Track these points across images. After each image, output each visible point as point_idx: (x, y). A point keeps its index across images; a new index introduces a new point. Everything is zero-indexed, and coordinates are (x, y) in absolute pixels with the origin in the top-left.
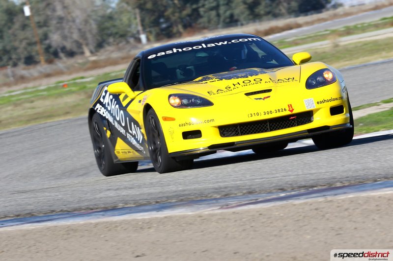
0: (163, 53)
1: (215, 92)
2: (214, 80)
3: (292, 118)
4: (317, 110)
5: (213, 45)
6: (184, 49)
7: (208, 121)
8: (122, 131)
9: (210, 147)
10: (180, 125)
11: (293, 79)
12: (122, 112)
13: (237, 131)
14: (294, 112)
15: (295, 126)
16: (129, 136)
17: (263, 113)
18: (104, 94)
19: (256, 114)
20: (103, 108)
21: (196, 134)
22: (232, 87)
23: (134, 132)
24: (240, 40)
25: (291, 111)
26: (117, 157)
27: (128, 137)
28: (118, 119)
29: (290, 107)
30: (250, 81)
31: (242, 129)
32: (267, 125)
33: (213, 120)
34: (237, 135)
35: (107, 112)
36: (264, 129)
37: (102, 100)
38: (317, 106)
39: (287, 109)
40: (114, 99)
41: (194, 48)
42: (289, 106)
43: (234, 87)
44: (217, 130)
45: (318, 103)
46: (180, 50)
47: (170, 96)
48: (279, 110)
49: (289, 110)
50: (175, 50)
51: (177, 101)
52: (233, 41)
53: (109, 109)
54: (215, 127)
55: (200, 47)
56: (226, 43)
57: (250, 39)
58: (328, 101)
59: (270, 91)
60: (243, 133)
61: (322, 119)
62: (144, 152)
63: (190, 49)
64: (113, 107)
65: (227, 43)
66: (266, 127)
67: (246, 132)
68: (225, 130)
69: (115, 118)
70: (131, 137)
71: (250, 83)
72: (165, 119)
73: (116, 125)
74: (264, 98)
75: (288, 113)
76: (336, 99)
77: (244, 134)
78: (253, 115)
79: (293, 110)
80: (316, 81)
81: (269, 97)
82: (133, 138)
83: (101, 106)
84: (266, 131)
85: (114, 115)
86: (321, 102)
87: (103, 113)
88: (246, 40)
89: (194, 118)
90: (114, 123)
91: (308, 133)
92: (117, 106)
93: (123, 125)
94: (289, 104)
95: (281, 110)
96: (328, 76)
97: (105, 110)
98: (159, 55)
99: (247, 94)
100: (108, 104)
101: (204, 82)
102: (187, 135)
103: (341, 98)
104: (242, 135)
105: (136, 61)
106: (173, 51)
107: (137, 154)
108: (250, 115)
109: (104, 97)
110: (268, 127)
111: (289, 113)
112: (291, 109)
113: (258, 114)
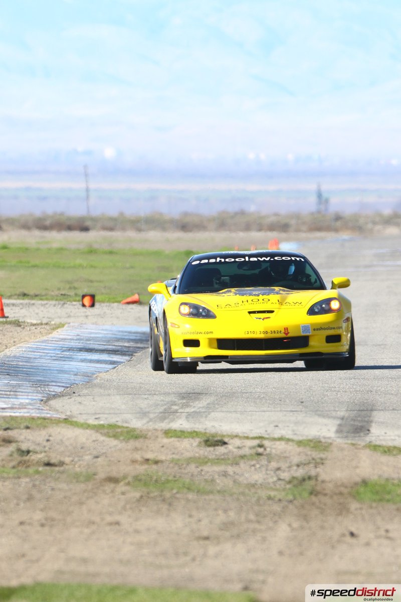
0: (207, 261)
1: (224, 306)
2: (231, 294)
3: (286, 340)
4: (313, 336)
5: (256, 259)
6: (227, 260)
7: (208, 333)
9: (205, 358)
10: (182, 333)
13: (233, 346)
14: (289, 335)
15: (290, 348)
17: (259, 333)
19: (252, 332)
21: (195, 343)
22: (240, 304)
29: (286, 330)
30: (259, 300)
31: (238, 344)
32: (262, 344)
34: (233, 349)
36: (259, 347)
38: (313, 333)
39: (283, 331)
41: (237, 259)
43: (242, 303)
45: (314, 330)
46: (223, 260)
47: (181, 304)
50: (218, 260)
51: (186, 310)
54: (214, 339)
55: (244, 260)
57: (293, 258)
58: (325, 329)
59: (272, 312)
60: (239, 348)
61: (318, 346)
63: (233, 260)
67: (242, 347)
71: (258, 302)
72: (173, 325)
74: (264, 319)
75: (282, 335)
76: (334, 328)
78: (250, 333)
79: (288, 333)
80: (321, 309)
81: (269, 318)
84: (261, 349)
86: (317, 329)
91: (299, 357)
94: (286, 327)
95: (276, 332)
96: (335, 305)
98: (202, 262)
99: (250, 312)
101: (224, 295)
102: (188, 343)
103: (339, 328)
104: (237, 349)
106: (216, 260)
108: (247, 333)
110: (263, 346)
111: (284, 336)
112: (286, 332)
113: (254, 332)
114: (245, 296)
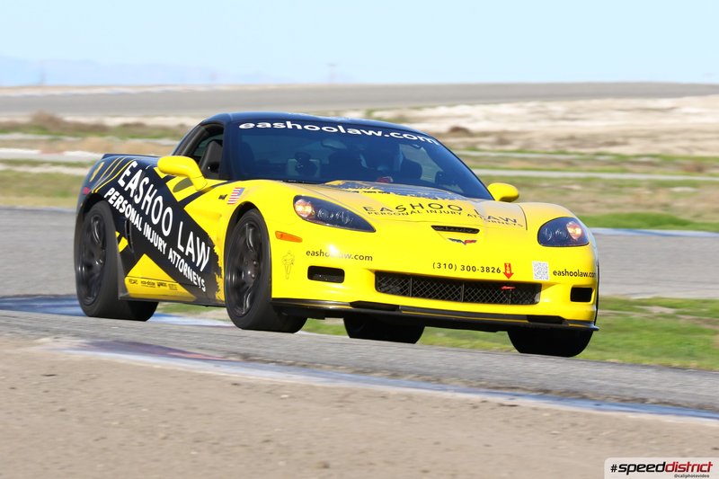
0: (268, 125)
1: (379, 211)
2: (371, 190)
3: (505, 287)
4: (550, 285)
5: (358, 132)
6: (306, 127)
7: (362, 258)
8: (160, 244)
9: (352, 304)
10: (308, 253)
11: (515, 221)
12: (169, 210)
13: (405, 288)
14: (513, 279)
15: (506, 303)
16: (172, 255)
17: (459, 268)
18: (128, 173)
19: (447, 266)
20: (121, 198)
21: (335, 275)
22: (409, 209)
23: (190, 250)
24: (405, 136)
25: (509, 275)
26: (125, 290)
27: (170, 256)
28: (155, 221)
29: (508, 268)
30: (442, 207)
31: (416, 285)
32: (460, 290)
33: (369, 258)
34: (404, 295)
35: (130, 206)
36: (453, 296)
37: (121, 182)
38: (551, 278)
39: (503, 270)
40: (152, 186)
41: (324, 129)
42: (506, 266)
43: (412, 209)
44: (373, 276)
45: (555, 273)
46: (299, 127)
47: (297, 198)
48: (488, 269)
49: (505, 273)
50: (290, 125)
51: (309, 209)
52: (392, 134)
53: (137, 201)
54: (371, 270)
55: (335, 130)
56: (380, 134)
57: (421, 138)
58: (571, 274)
59: (475, 231)
60: (416, 294)
61: (554, 303)
62: (204, 290)
63: (317, 128)
64: (148, 198)
65: (383, 134)
66: (456, 293)
67: (421, 293)
68: (385, 280)
69: (146, 219)
70: (179, 257)
71: (442, 210)
72: (282, 236)
73: (148, 231)
74: (466, 242)
75: (501, 277)
76: (586, 275)
77: (417, 296)
78: (443, 266)
79: (511, 274)
80: (554, 236)
81: (474, 241)
82: (183, 261)
83: (117, 193)
84: (456, 300)
85: (147, 213)
86: (560, 274)
87: (121, 206)
88: (415, 138)
89: (335, 245)
90: (142, 226)
91: (527, 321)
92: (160, 199)
93: (166, 233)
94: (508, 262)
95: (491, 270)
96: (575, 232)
97: (126, 202)
98: (260, 126)
99: (436, 228)
100: (137, 192)
101: (350, 189)
102: (316, 273)
103: (593, 275)
104: (412, 296)
105: (203, 128)
106: (286, 125)
107: (181, 290)
108: (436, 265)
109: (127, 180)
110: (462, 293)
111: (504, 278)
112: (508, 272)
113: (451, 266)
114: (408, 197)
